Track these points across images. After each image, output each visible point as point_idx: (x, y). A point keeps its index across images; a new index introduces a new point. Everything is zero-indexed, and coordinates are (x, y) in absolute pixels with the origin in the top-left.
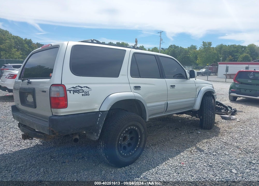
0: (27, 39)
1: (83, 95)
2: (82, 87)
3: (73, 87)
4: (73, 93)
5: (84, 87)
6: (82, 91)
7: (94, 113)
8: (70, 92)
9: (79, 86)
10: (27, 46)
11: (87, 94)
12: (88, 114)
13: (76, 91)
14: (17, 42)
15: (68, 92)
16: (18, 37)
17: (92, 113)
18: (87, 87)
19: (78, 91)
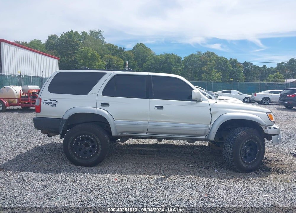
0: (233, 59)
1: (51, 106)
2: (52, 101)
3: (46, 100)
4: (45, 104)
5: (54, 101)
6: (51, 103)
7: (59, 120)
8: (43, 103)
9: (50, 100)
10: (231, 67)
11: (54, 105)
12: (54, 119)
13: (47, 103)
14: (221, 62)
15: (42, 103)
16: (223, 58)
17: (57, 119)
18: (55, 101)
19: (48, 103)
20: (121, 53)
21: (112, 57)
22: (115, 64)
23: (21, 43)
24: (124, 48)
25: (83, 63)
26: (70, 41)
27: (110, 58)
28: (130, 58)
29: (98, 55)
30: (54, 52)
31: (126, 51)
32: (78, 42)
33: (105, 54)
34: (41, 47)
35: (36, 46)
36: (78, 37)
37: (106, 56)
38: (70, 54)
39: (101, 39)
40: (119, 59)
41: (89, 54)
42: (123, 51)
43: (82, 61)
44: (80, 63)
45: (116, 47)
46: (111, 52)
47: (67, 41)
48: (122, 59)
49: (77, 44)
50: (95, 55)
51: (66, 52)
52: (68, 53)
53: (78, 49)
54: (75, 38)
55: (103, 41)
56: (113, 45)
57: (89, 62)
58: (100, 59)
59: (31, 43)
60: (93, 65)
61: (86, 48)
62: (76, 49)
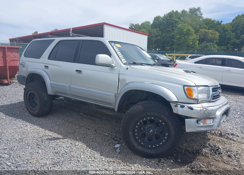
11: (24, 66)
20: (218, 26)
21: (207, 31)
22: (210, 37)
23: (134, 25)
24: (221, 21)
25: (179, 37)
26: (170, 20)
27: (205, 32)
28: (227, 31)
29: (192, 30)
30: (157, 30)
31: (224, 24)
32: (177, 20)
33: (202, 28)
34: (149, 27)
35: (145, 26)
36: (178, 16)
37: (201, 30)
38: (169, 31)
39: (199, 15)
40: (214, 32)
41: (185, 30)
42: (220, 24)
43: (178, 36)
44: (176, 38)
45: (214, 21)
46: (207, 27)
47: (168, 20)
48: (218, 32)
49: (176, 22)
50: (190, 30)
51: (166, 29)
52: (168, 30)
53: (176, 26)
54: (175, 16)
55: (201, 17)
56: (210, 20)
57: (184, 37)
58: (195, 33)
59: (142, 24)
60: (187, 39)
61: (183, 25)
62: (174, 26)
